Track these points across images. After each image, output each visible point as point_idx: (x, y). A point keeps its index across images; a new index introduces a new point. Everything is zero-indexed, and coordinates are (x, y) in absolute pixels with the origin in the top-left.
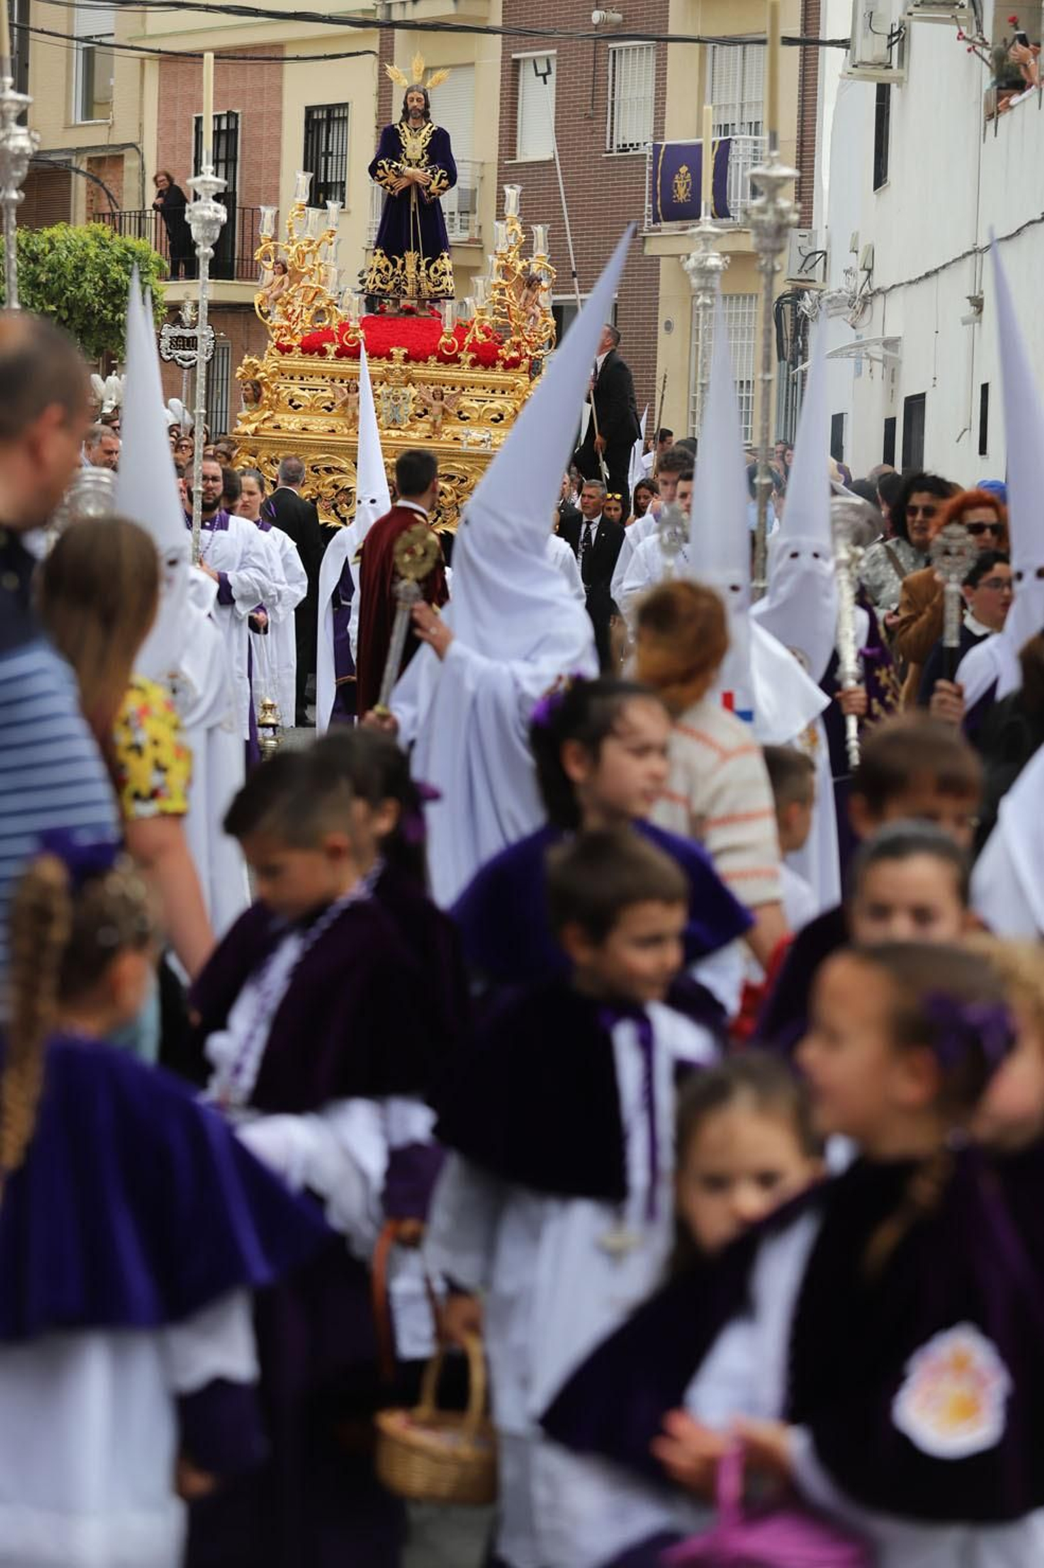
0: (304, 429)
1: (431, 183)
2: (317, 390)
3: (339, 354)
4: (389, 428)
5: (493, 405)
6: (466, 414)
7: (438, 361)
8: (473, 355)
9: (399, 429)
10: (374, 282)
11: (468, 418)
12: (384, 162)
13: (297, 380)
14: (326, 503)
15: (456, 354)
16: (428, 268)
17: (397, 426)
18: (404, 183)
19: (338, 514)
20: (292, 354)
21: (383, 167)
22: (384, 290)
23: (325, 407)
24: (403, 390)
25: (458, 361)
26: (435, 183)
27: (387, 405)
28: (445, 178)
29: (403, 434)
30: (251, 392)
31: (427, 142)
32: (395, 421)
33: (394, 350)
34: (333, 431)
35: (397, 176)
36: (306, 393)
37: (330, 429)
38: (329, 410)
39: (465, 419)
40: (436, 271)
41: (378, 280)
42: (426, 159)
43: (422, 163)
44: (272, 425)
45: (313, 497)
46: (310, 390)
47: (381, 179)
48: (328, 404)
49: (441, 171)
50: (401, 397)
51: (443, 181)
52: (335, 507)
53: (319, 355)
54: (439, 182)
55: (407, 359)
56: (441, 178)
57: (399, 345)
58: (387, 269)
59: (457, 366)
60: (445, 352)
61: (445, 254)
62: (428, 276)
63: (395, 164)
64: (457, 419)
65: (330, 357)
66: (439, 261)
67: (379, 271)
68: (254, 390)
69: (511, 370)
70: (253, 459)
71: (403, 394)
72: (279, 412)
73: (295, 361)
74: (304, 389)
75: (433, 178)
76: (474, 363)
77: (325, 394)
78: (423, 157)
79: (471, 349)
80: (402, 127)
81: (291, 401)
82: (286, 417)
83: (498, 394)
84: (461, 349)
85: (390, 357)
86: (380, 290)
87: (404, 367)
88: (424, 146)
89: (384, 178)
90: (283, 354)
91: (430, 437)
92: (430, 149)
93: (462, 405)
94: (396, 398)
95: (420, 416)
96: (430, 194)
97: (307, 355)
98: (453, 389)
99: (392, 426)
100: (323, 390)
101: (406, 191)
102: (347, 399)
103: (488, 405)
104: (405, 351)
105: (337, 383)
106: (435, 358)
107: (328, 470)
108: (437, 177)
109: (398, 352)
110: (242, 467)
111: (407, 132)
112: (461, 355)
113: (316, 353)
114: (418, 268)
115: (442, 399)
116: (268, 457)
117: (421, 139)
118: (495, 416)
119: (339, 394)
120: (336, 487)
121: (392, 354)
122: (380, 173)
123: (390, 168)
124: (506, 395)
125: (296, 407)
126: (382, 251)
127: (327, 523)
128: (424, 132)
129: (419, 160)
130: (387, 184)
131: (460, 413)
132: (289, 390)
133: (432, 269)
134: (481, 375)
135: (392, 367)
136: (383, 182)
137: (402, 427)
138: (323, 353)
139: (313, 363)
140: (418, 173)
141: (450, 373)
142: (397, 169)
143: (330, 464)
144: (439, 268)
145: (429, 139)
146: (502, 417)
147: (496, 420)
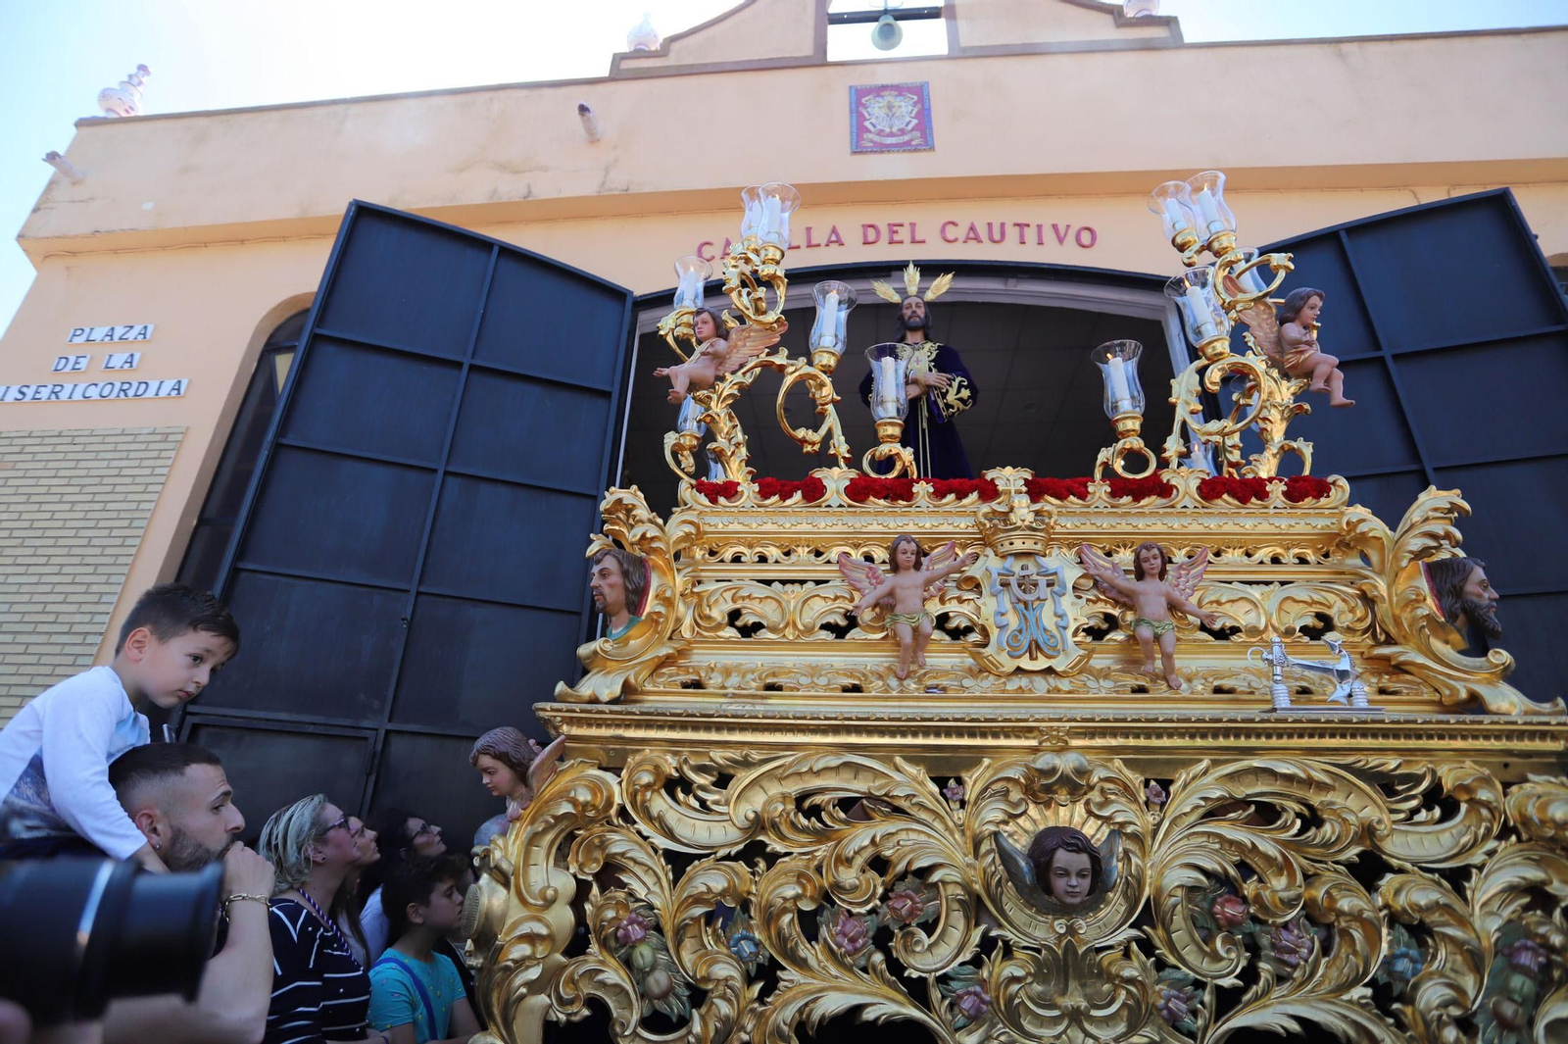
0: (769, 686)
3: (858, 493)
4: (1019, 670)
5: (1292, 593)
9: (1049, 671)
11: (1235, 630)
13: (750, 562)
14: (853, 928)
17: (1042, 663)
19: (895, 967)
20: (732, 503)
23: (825, 627)
24: (1042, 563)
27: (1003, 604)
28: (966, 387)
29: (1064, 685)
30: (616, 578)
31: (934, 355)
32: (1034, 647)
33: (996, 476)
34: (856, 689)
36: (772, 591)
37: (848, 682)
38: (841, 631)
39: (1226, 633)
44: (681, 676)
45: (807, 906)
46: (783, 583)
48: (836, 617)
49: (959, 379)
50: (1042, 581)
51: (963, 390)
52: (882, 939)
53: (804, 496)
54: (958, 392)
55: (1038, 489)
56: (960, 386)
59: (1163, 501)
65: (835, 501)
68: (625, 574)
69: (1309, 501)
70: (607, 778)
71: (1046, 572)
72: (698, 645)
73: (745, 515)
74: (768, 582)
75: (950, 386)
76: (1209, 495)
77: (825, 592)
78: (930, 371)
81: (734, 616)
82: (721, 660)
85: (987, 489)
87: (1033, 507)
90: (714, 501)
91: (1141, 690)
94: (1029, 584)
95: (1100, 633)
97: (777, 501)
99: (1026, 663)
102: (891, 594)
103: (1279, 592)
106: (1103, 489)
107: (850, 806)
108: (955, 384)
109: (1008, 478)
112: (1170, 478)
113: (797, 494)
116: (656, 773)
117: (925, 352)
118: (1310, 620)
120: (879, 864)
121: (992, 484)
125: (748, 631)
127: (858, 1009)
132: (728, 589)
135: (999, 510)
137: (1056, 666)
138: (814, 492)
143: (852, 787)
145: (935, 351)
147: (1314, 633)
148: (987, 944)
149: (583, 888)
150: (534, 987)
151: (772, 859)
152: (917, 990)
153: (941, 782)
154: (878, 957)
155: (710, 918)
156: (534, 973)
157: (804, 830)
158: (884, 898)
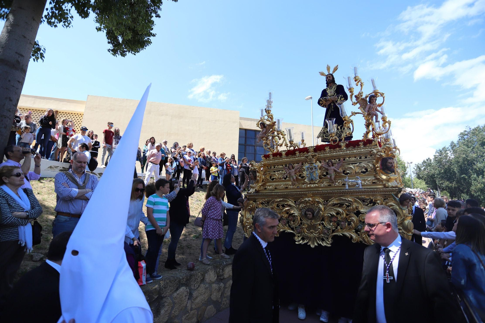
0: (275, 188)
1: (337, 100)
2: (280, 171)
3: (287, 154)
4: (310, 183)
5: (361, 165)
6: (347, 172)
7: (330, 149)
11: (349, 173)
13: (272, 168)
14: (284, 221)
15: (338, 144)
16: (341, 129)
17: (313, 182)
18: (328, 103)
19: (289, 226)
20: (269, 158)
25: (339, 146)
27: (308, 173)
28: (343, 97)
31: (335, 90)
32: (312, 180)
33: (309, 148)
34: (287, 188)
35: (326, 101)
38: (285, 179)
39: (347, 174)
44: (264, 188)
46: (277, 171)
47: (321, 104)
49: (341, 95)
51: (342, 98)
52: (288, 222)
54: (341, 99)
55: (316, 150)
59: (339, 149)
63: (325, 97)
65: (284, 156)
68: (253, 174)
69: (368, 145)
71: (314, 167)
73: (271, 161)
74: (275, 171)
75: (338, 98)
76: (348, 146)
78: (334, 94)
81: (271, 177)
82: (269, 184)
83: (363, 159)
84: (340, 141)
85: (308, 151)
87: (314, 154)
89: (322, 103)
90: (266, 159)
92: (336, 92)
93: (345, 167)
94: (311, 169)
95: (325, 176)
99: (311, 182)
100: (282, 171)
103: (358, 165)
104: (314, 147)
107: (283, 206)
108: (340, 97)
109: (311, 148)
110: (250, 207)
111: (329, 89)
112: (341, 143)
115: (333, 165)
117: (333, 89)
118: (363, 170)
120: (287, 213)
124: (368, 159)
125: (273, 179)
127: (285, 231)
128: (334, 87)
130: (324, 105)
132: (270, 173)
134: (351, 151)
135: (308, 155)
136: (322, 105)
137: (316, 182)
139: (277, 160)
143: (284, 203)
146: (366, 169)
147: (364, 172)
148: (301, 223)
150: (249, 228)
152: (292, 229)
153: (295, 202)
154: (287, 225)
156: (249, 227)
157: (277, 209)
158: (288, 217)
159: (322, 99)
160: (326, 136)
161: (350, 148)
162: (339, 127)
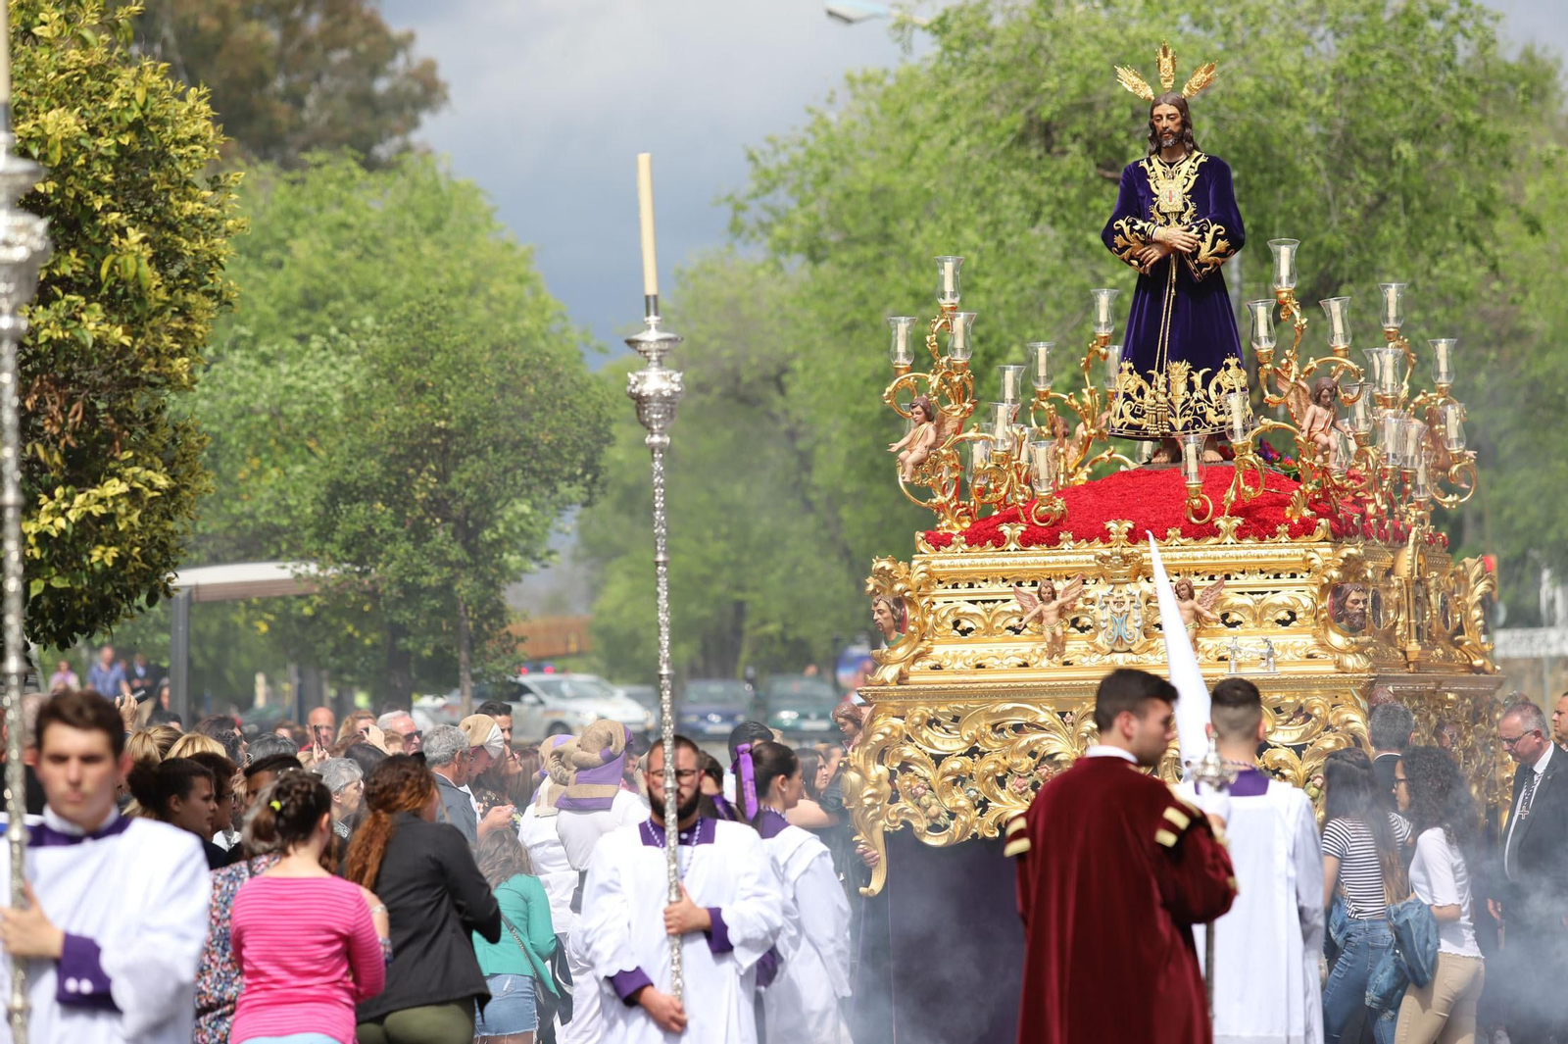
0: (979, 666)
1: (1199, 249)
2: (995, 601)
3: (1026, 541)
4: (1113, 651)
5: (1277, 599)
6: (1235, 617)
7: (1184, 535)
8: (1238, 521)
9: (1130, 651)
10: (1122, 416)
11: (1239, 623)
12: (1122, 223)
13: (963, 588)
14: (1022, 782)
15: (1211, 522)
16: (1205, 385)
17: (1125, 647)
18: (1154, 254)
20: (949, 549)
21: (1121, 231)
22: (1139, 427)
23: (1008, 629)
24: (1130, 588)
25: (1215, 532)
26: (1205, 248)
27: (1106, 614)
28: (1222, 238)
29: (1136, 659)
30: (888, 614)
31: (1191, 184)
32: (1120, 639)
33: (1111, 525)
34: (1026, 665)
35: (1144, 244)
36: (977, 609)
37: (1020, 661)
38: (1018, 632)
39: (1233, 625)
40: (1219, 389)
41: (1127, 412)
42: (1191, 209)
43: (1186, 219)
44: (930, 663)
45: (1000, 774)
46: (984, 602)
47: (1121, 251)
48: (1014, 622)
49: (1216, 227)
50: (1128, 600)
51: (1219, 242)
53: (994, 544)
54: (1213, 245)
55: (1134, 537)
56: (1216, 238)
57: (1122, 517)
58: (1140, 392)
59: (1214, 540)
60: (1194, 520)
61: (1232, 361)
62: (1207, 398)
63: (1140, 223)
64: (1221, 625)
65: (1012, 546)
66: (1222, 373)
67: (1127, 397)
68: (893, 611)
69: (1301, 539)
70: (898, 722)
71: (1130, 595)
72: (939, 643)
73: (958, 559)
74: (974, 602)
75: (1203, 239)
76: (1241, 534)
77: (1008, 607)
78: (1186, 206)
79: (1235, 512)
80: (1150, 164)
81: (956, 623)
82: (951, 649)
83: (1285, 579)
84: (1219, 512)
85: (1105, 536)
86: (1130, 427)
87: (1126, 551)
88: (1187, 189)
89: (1125, 248)
90: (938, 548)
92: (1197, 193)
93: (1228, 603)
94: (1120, 603)
96: (1200, 266)
97: (976, 548)
98: (1212, 578)
99: (1117, 648)
100: (1004, 601)
101: (1162, 265)
102: (1040, 612)
103: (1269, 598)
104: (1129, 524)
105: (1027, 588)
106: (1179, 532)
107: (1017, 728)
108: (1209, 237)
109: (1119, 528)
110: (881, 738)
111: (1159, 169)
112: (1221, 522)
113: (989, 543)
114: (1191, 387)
115: (1191, 596)
116: (922, 716)
117: (1180, 178)
118: (1283, 615)
119: (1027, 604)
120: (1033, 754)
121: (1108, 532)
122: (1119, 240)
123: (1132, 231)
124: (1298, 580)
125: (964, 633)
126: (1131, 365)
128: (1185, 167)
129: (1181, 213)
130: (1132, 257)
131: (1225, 616)
132: (951, 606)
133: (1212, 387)
134: (1252, 550)
135: (1107, 553)
136: (1126, 254)
137: (1134, 648)
138: (999, 541)
139: (987, 559)
140: (1176, 235)
141: (1205, 552)
142: (1142, 231)
143: (1019, 719)
144: (1223, 384)
145: (1193, 178)
146: (1293, 615)
147: (1284, 623)
149: (893, 774)
150: (877, 817)
151: (982, 755)
153: (1062, 715)
155: (955, 782)
156: (878, 810)
157: (996, 741)
158: (1036, 769)
159: (1127, 229)
160: (1132, 414)
161: (1247, 542)
162: (1197, 378)
